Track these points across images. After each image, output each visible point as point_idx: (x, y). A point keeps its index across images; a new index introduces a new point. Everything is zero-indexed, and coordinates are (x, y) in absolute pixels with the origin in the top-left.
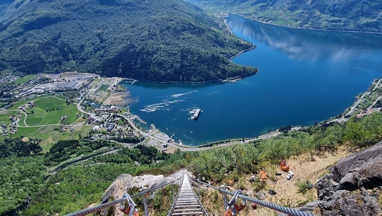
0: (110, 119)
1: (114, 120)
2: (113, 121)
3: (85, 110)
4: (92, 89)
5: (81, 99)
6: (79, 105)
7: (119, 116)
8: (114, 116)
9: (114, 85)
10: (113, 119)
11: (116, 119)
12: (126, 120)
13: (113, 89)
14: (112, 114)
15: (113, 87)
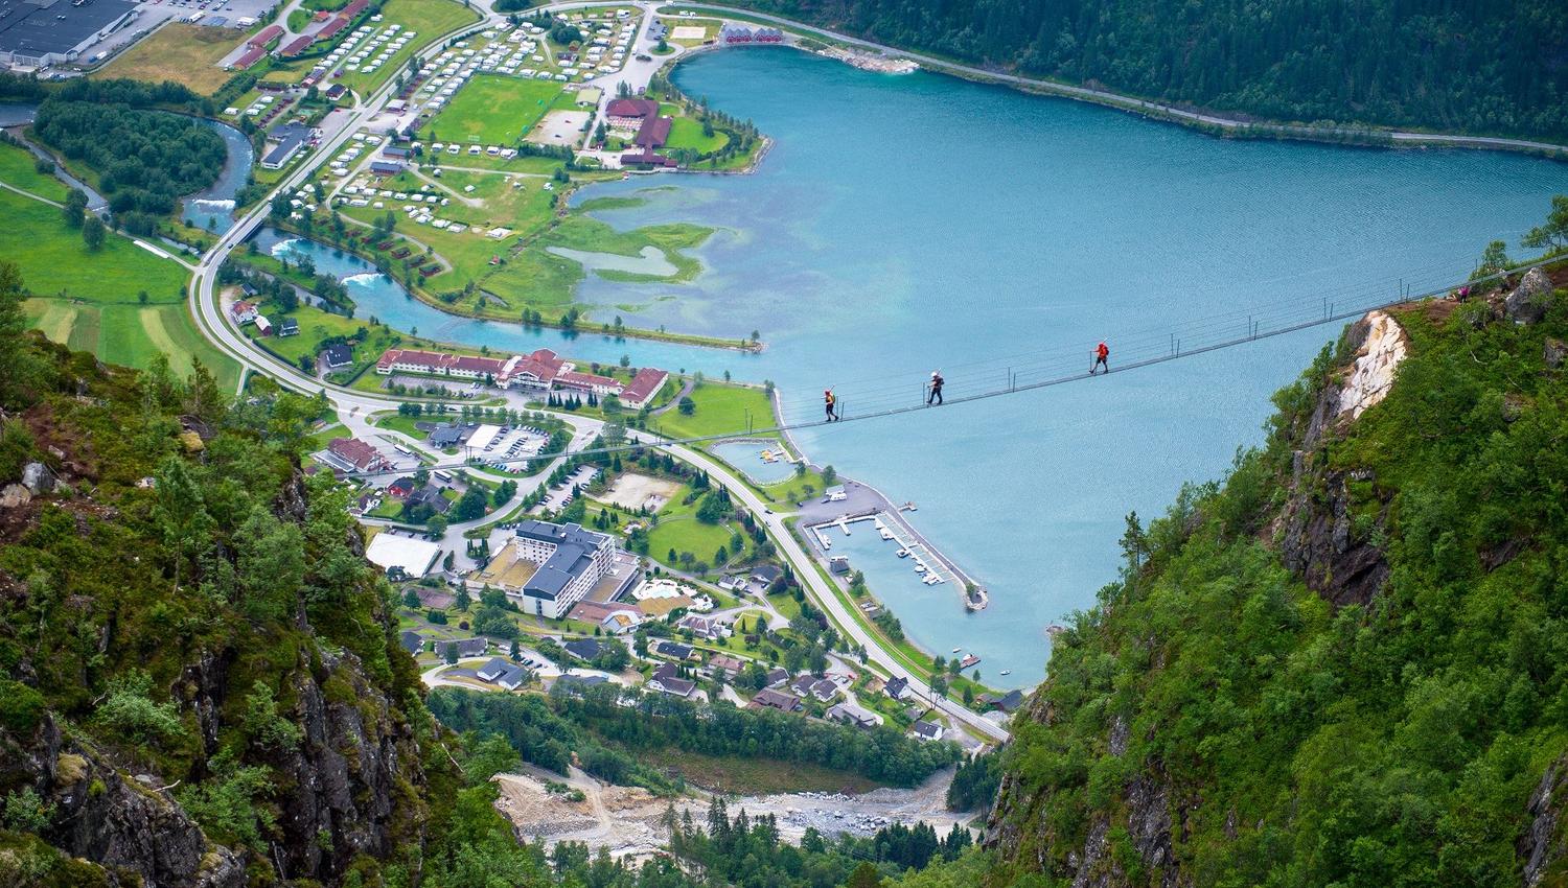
0: (556, 481)
1: (608, 500)
2: (593, 510)
3: (271, 339)
4: (358, 107)
5: (235, 215)
6: (204, 272)
7: (670, 469)
8: (607, 462)
9: (623, 88)
10: (602, 485)
11: (631, 490)
12: (749, 523)
13: (601, 141)
14: (585, 431)
15: (601, 115)
